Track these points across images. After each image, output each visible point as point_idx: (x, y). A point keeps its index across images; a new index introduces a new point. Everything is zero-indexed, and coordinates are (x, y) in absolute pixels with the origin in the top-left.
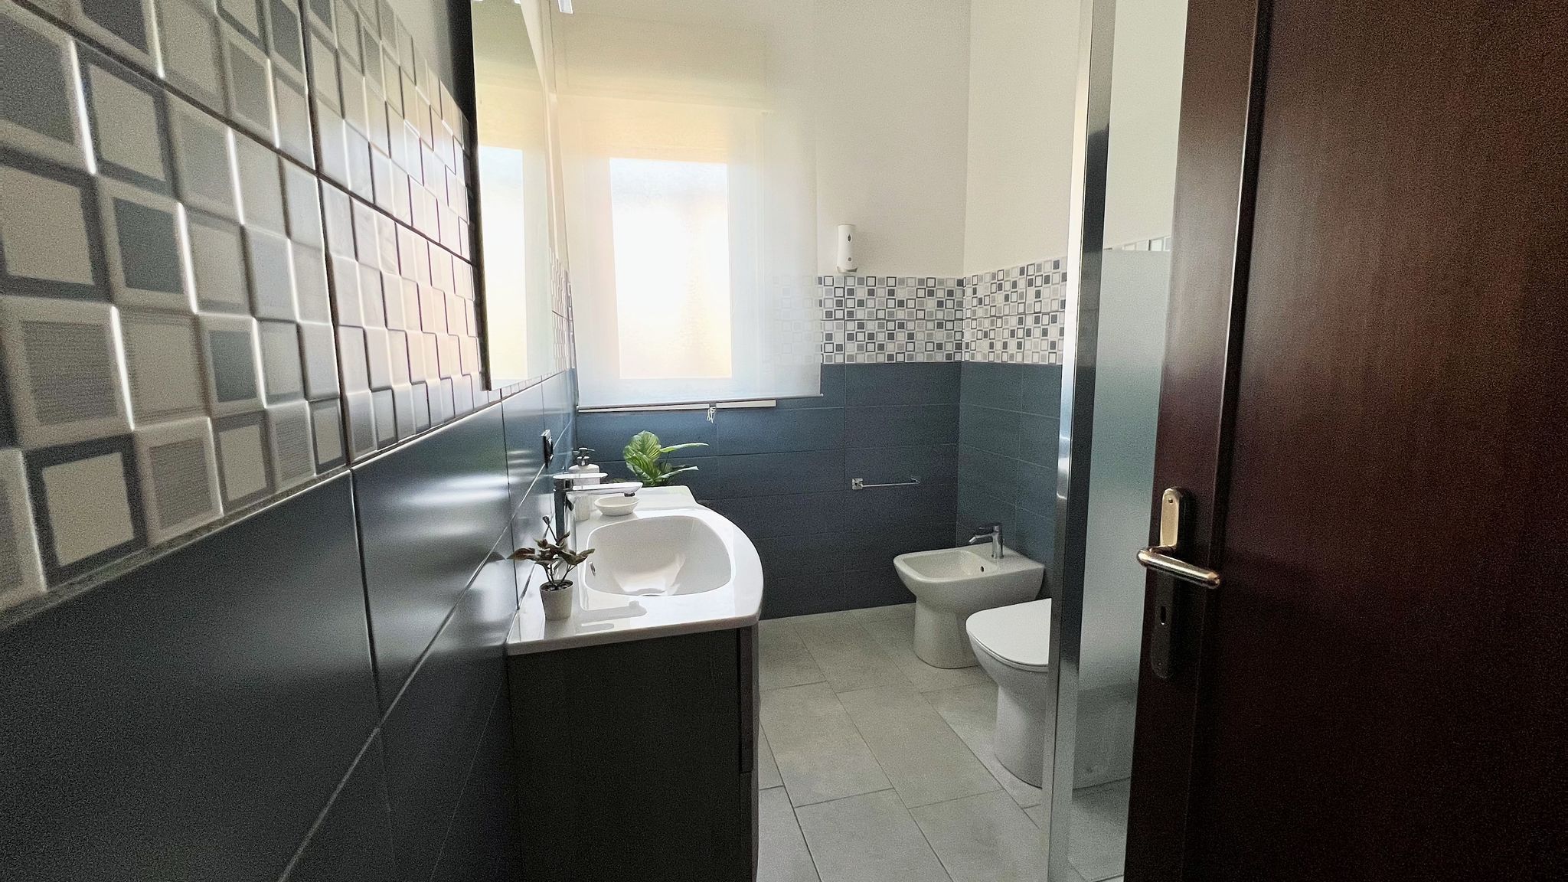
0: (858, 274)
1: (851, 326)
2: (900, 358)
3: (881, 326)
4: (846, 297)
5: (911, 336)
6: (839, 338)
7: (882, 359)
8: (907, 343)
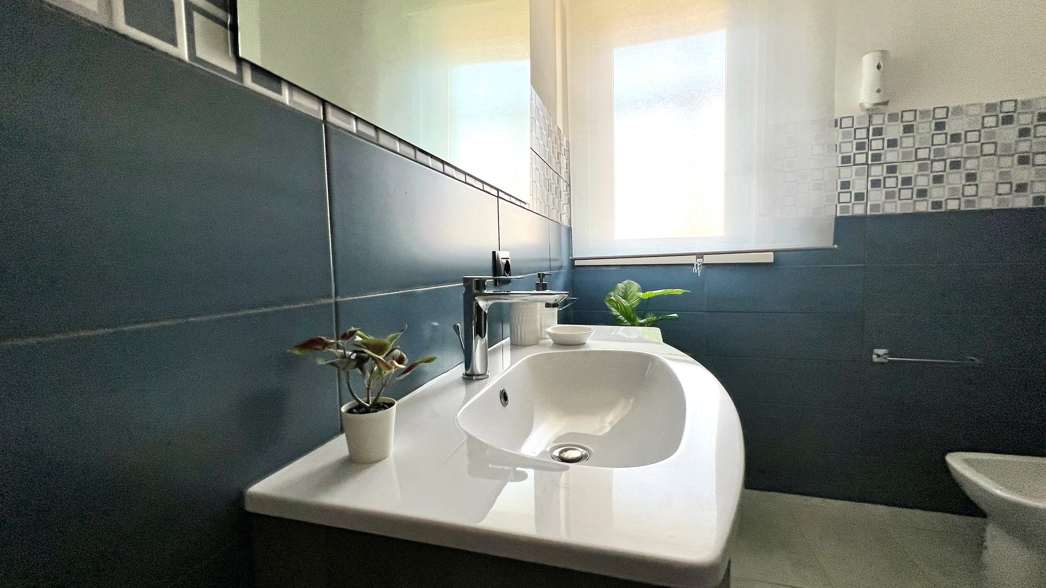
0: (892, 109)
1: (877, 171)
2: (953, 205)
3: (922, 168)
4: (871, 138)
5: (971, 177)
6: (859, 185)
7: (923, 207)
8: (964, 186)
